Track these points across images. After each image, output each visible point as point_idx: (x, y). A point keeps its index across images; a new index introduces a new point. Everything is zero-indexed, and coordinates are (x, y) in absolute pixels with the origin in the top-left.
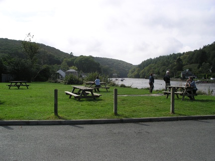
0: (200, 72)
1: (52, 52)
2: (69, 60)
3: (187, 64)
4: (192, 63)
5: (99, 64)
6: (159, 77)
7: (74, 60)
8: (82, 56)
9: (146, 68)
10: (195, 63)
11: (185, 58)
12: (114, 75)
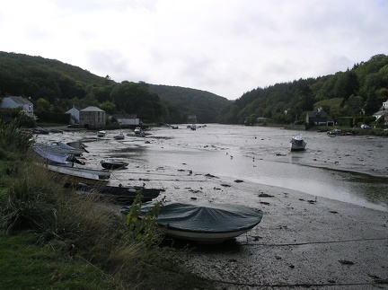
0: (344, 113)
1: (72, 76)
2: (102, 89)
3: (323, 99)
4: (332, 96)
5: (157, 97)
6: (270, 122)
7: (111, 89)
8: (126, 82)
9: (250, 106)
10: (337, 97)
11: (319, 87)
12: (190, 117)
